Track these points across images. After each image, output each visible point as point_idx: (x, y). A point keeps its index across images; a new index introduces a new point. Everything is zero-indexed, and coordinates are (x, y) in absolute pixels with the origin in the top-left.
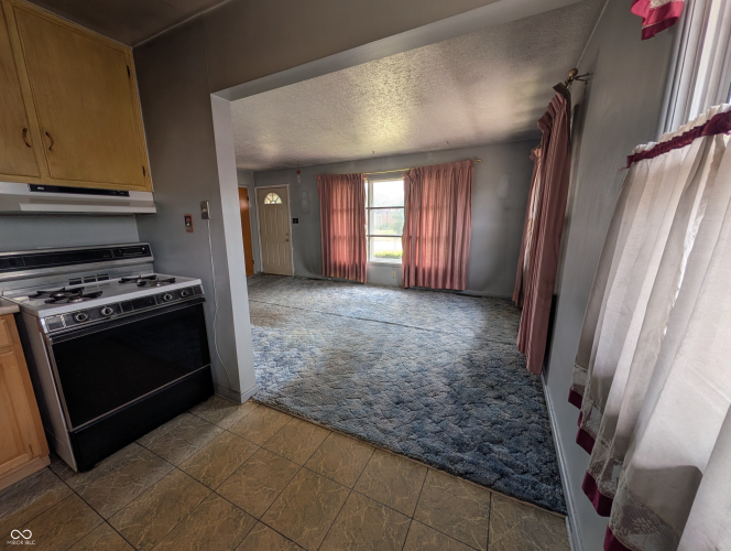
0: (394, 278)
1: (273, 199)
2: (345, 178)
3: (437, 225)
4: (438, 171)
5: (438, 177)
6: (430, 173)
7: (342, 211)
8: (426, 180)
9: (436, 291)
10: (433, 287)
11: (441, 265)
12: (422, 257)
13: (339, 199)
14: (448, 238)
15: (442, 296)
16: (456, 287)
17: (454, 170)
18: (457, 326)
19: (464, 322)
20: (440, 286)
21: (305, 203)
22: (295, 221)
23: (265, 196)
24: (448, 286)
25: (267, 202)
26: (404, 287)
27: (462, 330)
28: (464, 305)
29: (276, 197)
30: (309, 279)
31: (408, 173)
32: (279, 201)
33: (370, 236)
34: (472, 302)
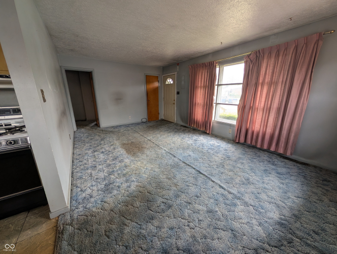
0: (230, 133)
1: (170, 81)
2: (204, 65)
3: (270, 97)
4: (277, 51)
5: (277, 56)
6: (270, 53)
7: (201, 87)
8: (265, 61)
9: (261, 149)
10: (259, 146)
11: (269, 131)
12: (253, 122)
13: (200, 80)
14: (279, 109)
15: (265, 156)
16: (281, 151)
17: (296, 47)
18: (263, 196)
19: (273, 194)
20: (265, 147)
21: (183, 83)
22: (178, 93)
23: (166, 80)
24: (273, 149)
25: (167, 83)
26: (235, 141)
27: (267, 205)
28: (284, 170)
29: (171, 80)
30: (182, 126)
31: (248, 56)
32: (172, 82)
33: (217, 104)
34: (294, 169)
